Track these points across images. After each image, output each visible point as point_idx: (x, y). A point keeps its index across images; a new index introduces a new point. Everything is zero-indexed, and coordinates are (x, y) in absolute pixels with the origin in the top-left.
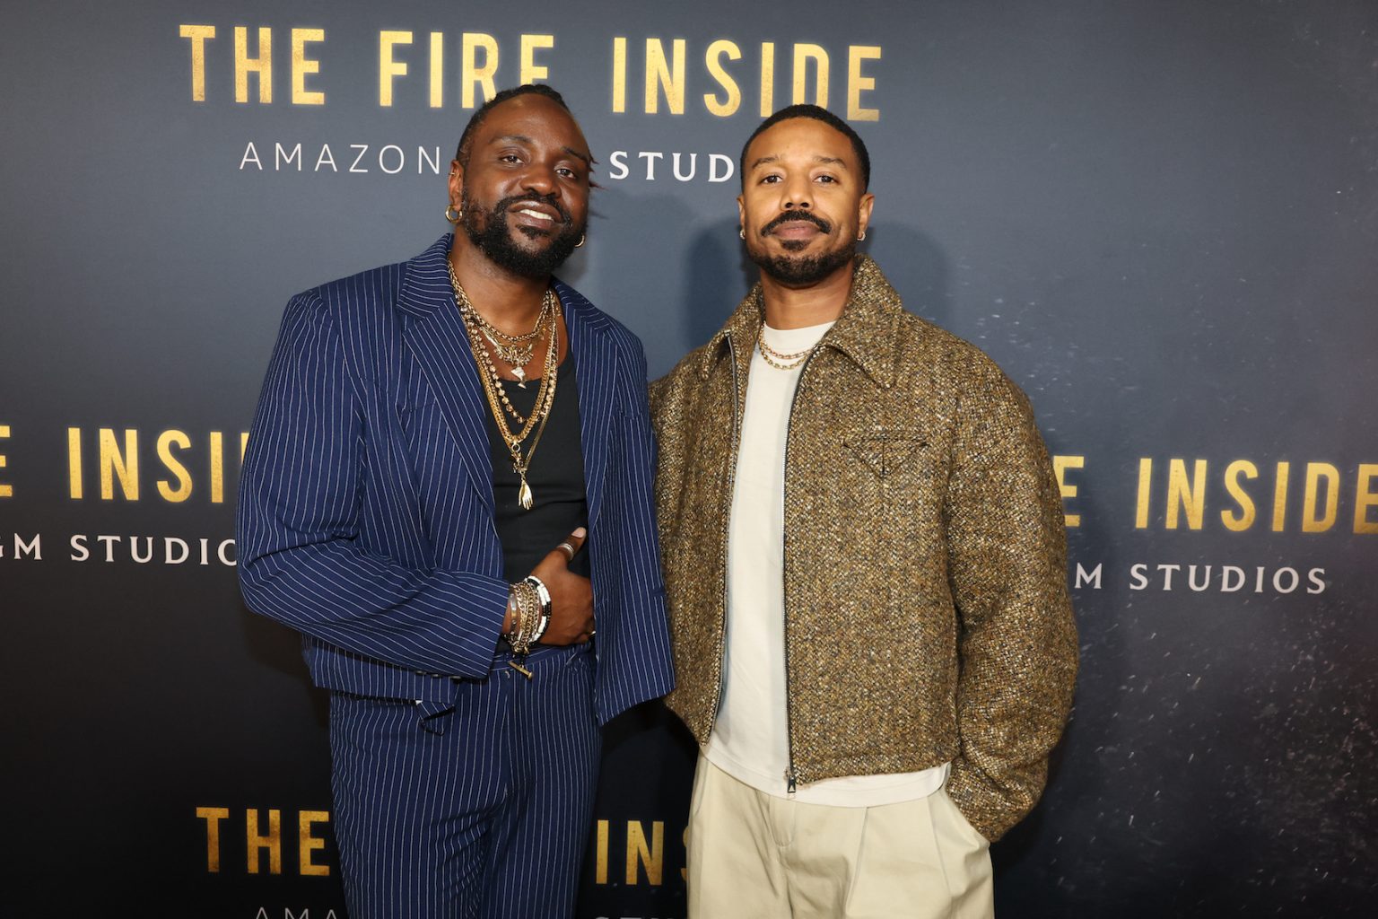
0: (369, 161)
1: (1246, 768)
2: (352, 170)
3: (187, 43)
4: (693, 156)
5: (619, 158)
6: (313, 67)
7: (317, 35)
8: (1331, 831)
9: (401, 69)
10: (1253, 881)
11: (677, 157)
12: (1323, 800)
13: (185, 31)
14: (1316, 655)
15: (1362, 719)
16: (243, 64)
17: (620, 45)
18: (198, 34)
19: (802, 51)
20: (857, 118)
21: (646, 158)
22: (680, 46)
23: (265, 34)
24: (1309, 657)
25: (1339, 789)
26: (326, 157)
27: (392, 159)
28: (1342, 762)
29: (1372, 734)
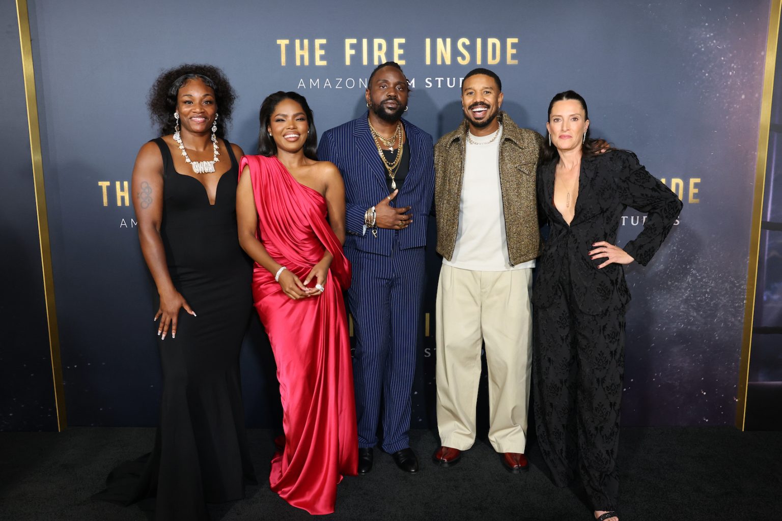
0: (343, 84)
1: (654, 288)
2: (336, 87)
3: (279, 46)
4: (454, 79)
5: (429, 80)
6: (323, 52)
7: (324, 41)
8: (684, 310)
9: (353, 52)
10: (657, 329)
11: (448, 79)
12: (681, 299)
13: (279, 42)
14: (677, 247)
15: (694, 269)
16: (298, 52)
17: (428, 41)
18: (283, 43)
19: (491, 41)
20: (510, 64)
21: (438, 80)
22: (448, 41)
23: (306, 42)
24: (675, 248)
25: (686, 295)
26: (328, 83)
27: (350, 83)
28: (687, 285)
29: (697, 274)
